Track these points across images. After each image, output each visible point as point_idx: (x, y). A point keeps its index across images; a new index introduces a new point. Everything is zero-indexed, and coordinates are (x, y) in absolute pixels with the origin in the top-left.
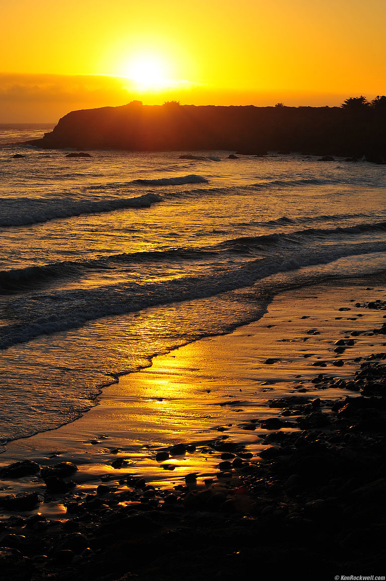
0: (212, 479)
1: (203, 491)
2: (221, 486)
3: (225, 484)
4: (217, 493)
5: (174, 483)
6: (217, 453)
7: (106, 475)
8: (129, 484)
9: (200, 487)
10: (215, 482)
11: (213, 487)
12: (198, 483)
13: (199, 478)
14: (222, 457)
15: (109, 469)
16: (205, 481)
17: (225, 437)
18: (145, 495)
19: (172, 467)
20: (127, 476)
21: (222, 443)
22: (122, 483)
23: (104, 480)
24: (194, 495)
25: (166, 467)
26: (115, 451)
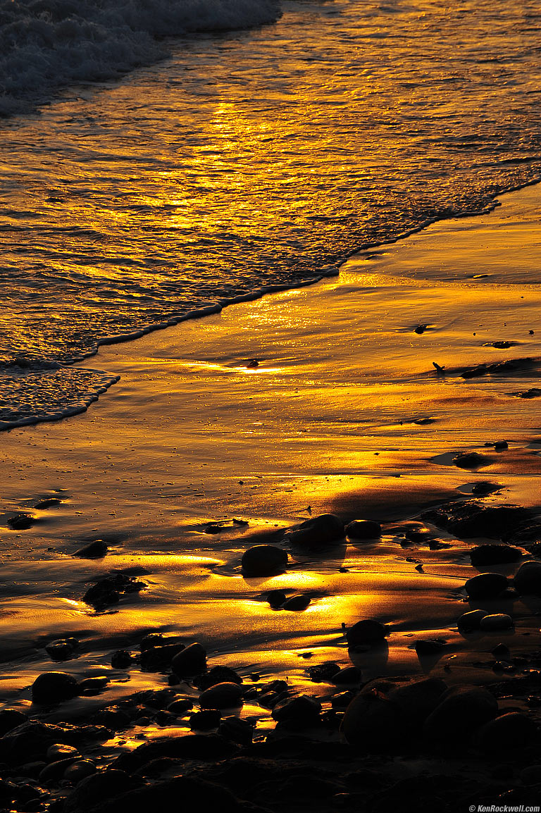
0: (441, 639)
1: (413, 682)
2: (478, 664)
3: (489, 657)
4: (464, 690)
5: (307, 656)
6: (457, 545)
7: (66, 635)
8: (147, 665)
9: (402, 669)
10: (454, 648)
11: (447, 668)
12: (393, 652)
13: (394, 636)
14: (477, 558)
15: (76, 612)
16: (419, 645)
17: (484, 489)
18: (203, 702)
19: (302, 600)
20: (141, 636)
21: (475, 508)
22: (122, 664)
23: (60, 655)
24: (382, 695)
25: (277, 599)
26: (96, 549)
